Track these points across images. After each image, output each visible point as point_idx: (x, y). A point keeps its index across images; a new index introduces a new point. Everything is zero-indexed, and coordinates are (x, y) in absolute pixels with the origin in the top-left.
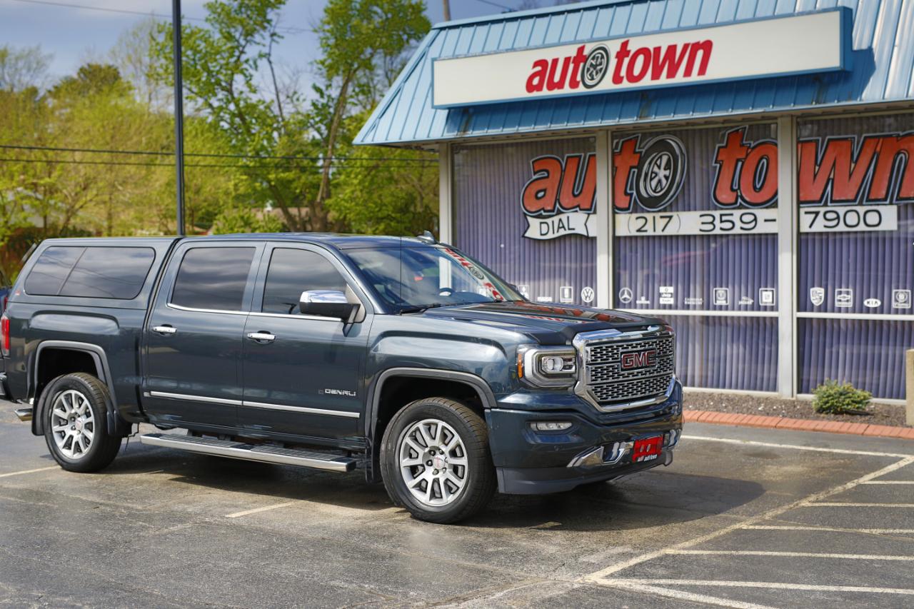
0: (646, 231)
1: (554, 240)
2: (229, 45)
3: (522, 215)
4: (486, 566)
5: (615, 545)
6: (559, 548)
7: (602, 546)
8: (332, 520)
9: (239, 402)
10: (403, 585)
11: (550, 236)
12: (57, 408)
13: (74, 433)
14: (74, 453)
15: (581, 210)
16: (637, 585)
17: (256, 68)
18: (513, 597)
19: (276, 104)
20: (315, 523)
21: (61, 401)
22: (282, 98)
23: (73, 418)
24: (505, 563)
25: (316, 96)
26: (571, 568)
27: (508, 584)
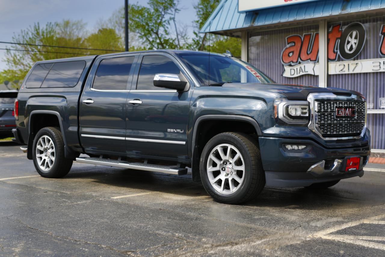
0: (345, 71)
1: (297, 77)
2: (157, 14)
3: (281, 66)
4: (253, 226)
5: (332, 217)
6: (298, 217)
7: (324, 217)
8: (168, 201)
9: (123, 138)
10: (199, 234)
11: (296, 75)
12: (38, 145)
13: (46, 158)
14: (46, 168)
15: (311, 61)
16: (348, 239)
17: (169, 24)
18: (267, 243)
19: (177, 40)
20: (159, 202)
21: (40, 142)
22: (179, 37)
23: (46, 150)
24: (264, 224)
25: (194, 36)
26: (305, 228)
27: (265, 236)
